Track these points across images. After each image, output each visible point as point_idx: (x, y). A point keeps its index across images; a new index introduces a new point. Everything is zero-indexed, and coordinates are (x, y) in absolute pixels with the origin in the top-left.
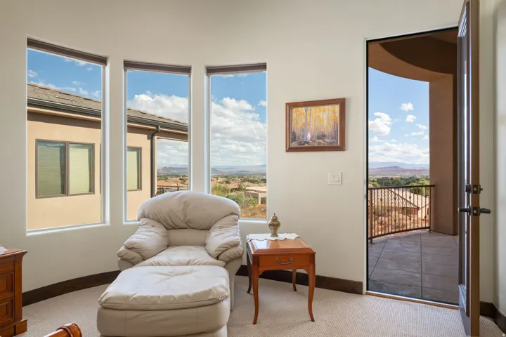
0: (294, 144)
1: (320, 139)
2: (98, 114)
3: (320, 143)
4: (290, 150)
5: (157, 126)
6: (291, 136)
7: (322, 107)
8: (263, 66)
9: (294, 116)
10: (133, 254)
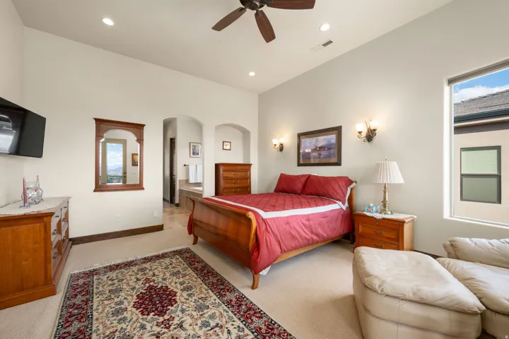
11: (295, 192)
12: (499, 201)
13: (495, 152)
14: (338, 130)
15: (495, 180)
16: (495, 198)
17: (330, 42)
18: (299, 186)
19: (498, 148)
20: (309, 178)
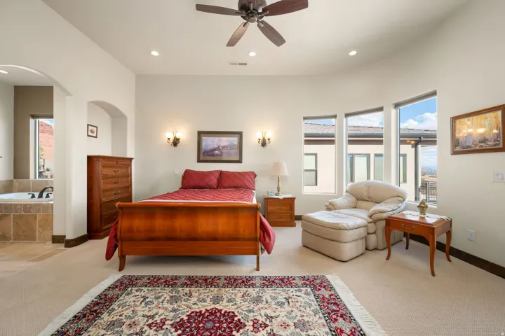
0: (458, 149)
1: (482, 142)
2: (381, 136)
3: (482, 146)
4: (455, 153)
5: (420, 138)
6: (455, 142)
7: (483, 116)
8: (434, 93)
9: (458, 126)
10: (331, 206)
11: (211, 188)
12: (316, 184)
13: (314, 157)
14: (240, 134)
15: (314, 172)
16: (314, 182)
17: (246, 64)
18: (214, 181)
19: (316, 155)
20: (221, 174)
